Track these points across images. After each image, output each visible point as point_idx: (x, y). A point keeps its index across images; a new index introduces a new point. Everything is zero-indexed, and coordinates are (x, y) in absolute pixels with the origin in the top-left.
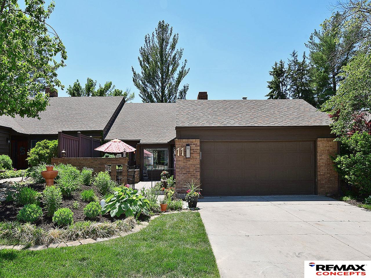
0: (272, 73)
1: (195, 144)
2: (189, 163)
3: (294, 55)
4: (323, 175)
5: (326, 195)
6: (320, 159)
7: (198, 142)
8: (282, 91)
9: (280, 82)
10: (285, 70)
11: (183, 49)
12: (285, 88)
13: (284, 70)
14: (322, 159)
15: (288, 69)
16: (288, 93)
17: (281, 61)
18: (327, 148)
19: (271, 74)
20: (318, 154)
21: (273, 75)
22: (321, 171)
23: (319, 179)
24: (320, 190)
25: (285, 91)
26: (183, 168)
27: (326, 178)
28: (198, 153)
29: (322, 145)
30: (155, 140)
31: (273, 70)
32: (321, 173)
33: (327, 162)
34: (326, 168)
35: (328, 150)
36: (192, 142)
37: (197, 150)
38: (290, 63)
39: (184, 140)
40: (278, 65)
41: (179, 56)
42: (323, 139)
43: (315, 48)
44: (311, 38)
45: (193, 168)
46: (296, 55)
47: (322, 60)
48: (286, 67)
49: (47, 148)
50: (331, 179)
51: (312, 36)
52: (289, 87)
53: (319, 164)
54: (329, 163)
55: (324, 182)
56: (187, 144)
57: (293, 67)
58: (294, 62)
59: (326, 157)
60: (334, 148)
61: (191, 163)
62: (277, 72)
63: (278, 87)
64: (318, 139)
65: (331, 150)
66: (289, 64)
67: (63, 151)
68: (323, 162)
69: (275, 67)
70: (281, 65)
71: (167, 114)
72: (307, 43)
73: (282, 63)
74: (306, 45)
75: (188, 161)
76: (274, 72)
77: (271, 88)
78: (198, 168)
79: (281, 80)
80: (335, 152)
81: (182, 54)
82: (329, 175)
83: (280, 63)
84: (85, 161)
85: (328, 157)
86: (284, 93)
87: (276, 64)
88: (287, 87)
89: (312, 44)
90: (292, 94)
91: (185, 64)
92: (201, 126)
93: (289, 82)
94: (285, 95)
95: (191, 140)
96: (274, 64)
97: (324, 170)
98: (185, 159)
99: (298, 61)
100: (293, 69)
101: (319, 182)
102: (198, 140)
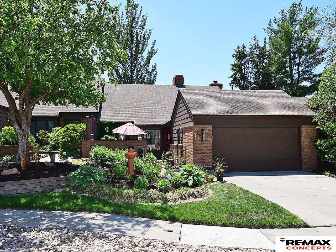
0: (235, 56)
1: (208, 129)
2: (204, 145)
3: (255, 40)
4: (306, 155)
5: (308, 171)
6: (304, 142)
7: (210, 127)
8: (245, 73)
9: (242, 65)
10: (247, 53)
11: (152, 29)
12: (247, 71)
13: (245, 53)
14: (305, 142)
15: (249, 52)
16: (250, 75)
17: (243, 44)
18: (309, 133)
19: (233, 57)
20: (302, 138)
21: (236, 58)
22: (305, 152)
23: (303, 158)
24: (304, 167)
25: (247, 74)
26: (199, 149)
27: (308, 157)
28: (211, 137)
29: (306, 131)
30: (147, 122)
31: (235, 53)
32: (305, 153)
33: (309, 144)
34: (308, 149)
35: (309, 135)
36: (206, 128)
37: (210, 134)
38: (252, 46)
39: (200, 126)
40: (240, 48)
41: (148, 36)
42: (305, 126)
43: (273, 33)
44: (269, 24)
45: (207, 149)
46: (256, 40)
47: (281, 45)
48: (247, 51)
49: (76, 131)
50: (312, 158)
51: (270, 22)
52: (250, 69)
53: (303, 146)
54: (310, 145)
55: (307, 160)
56: (202, 129)
57: (254, 51)
58: (256, 46)
59: (308, 140)
60: (314, 134)
61: (205, 145)
62: (239, 55)
63: (241, 70)
64: (302, 126)
65: (312, 134)
66: (251, 48)
67: (92, 134)
68: (306, 144)
69: (237, 50)
70: (243, 48)
71: (149, 96)
72: (266, 28)
73: (243, 46)
74: (264, 30)
75: (203, 143)
76: (237, 55)
77: (234, 70)
78: (211, 149)
79: (243, 62)
80: (314, 136)
81: (151, 34)
82: (310, 155)
83: (242, 47)
84: (112, 143)
85: (310, 141)
86: (246, 76)
87: (238, 48)
88: (248, 70)
89: (270, 29)
90: (253, 76)
91: (154, 44)
92: (213, 114)
93: (251, 65)
94: (247, 77)
95: (205, 126)
96: (237, 47)
97: (306, 151)
98: (200, 142)
99: (259, 46)
100: (254, 53)
101: (303, 161)
102: (211, 126)
